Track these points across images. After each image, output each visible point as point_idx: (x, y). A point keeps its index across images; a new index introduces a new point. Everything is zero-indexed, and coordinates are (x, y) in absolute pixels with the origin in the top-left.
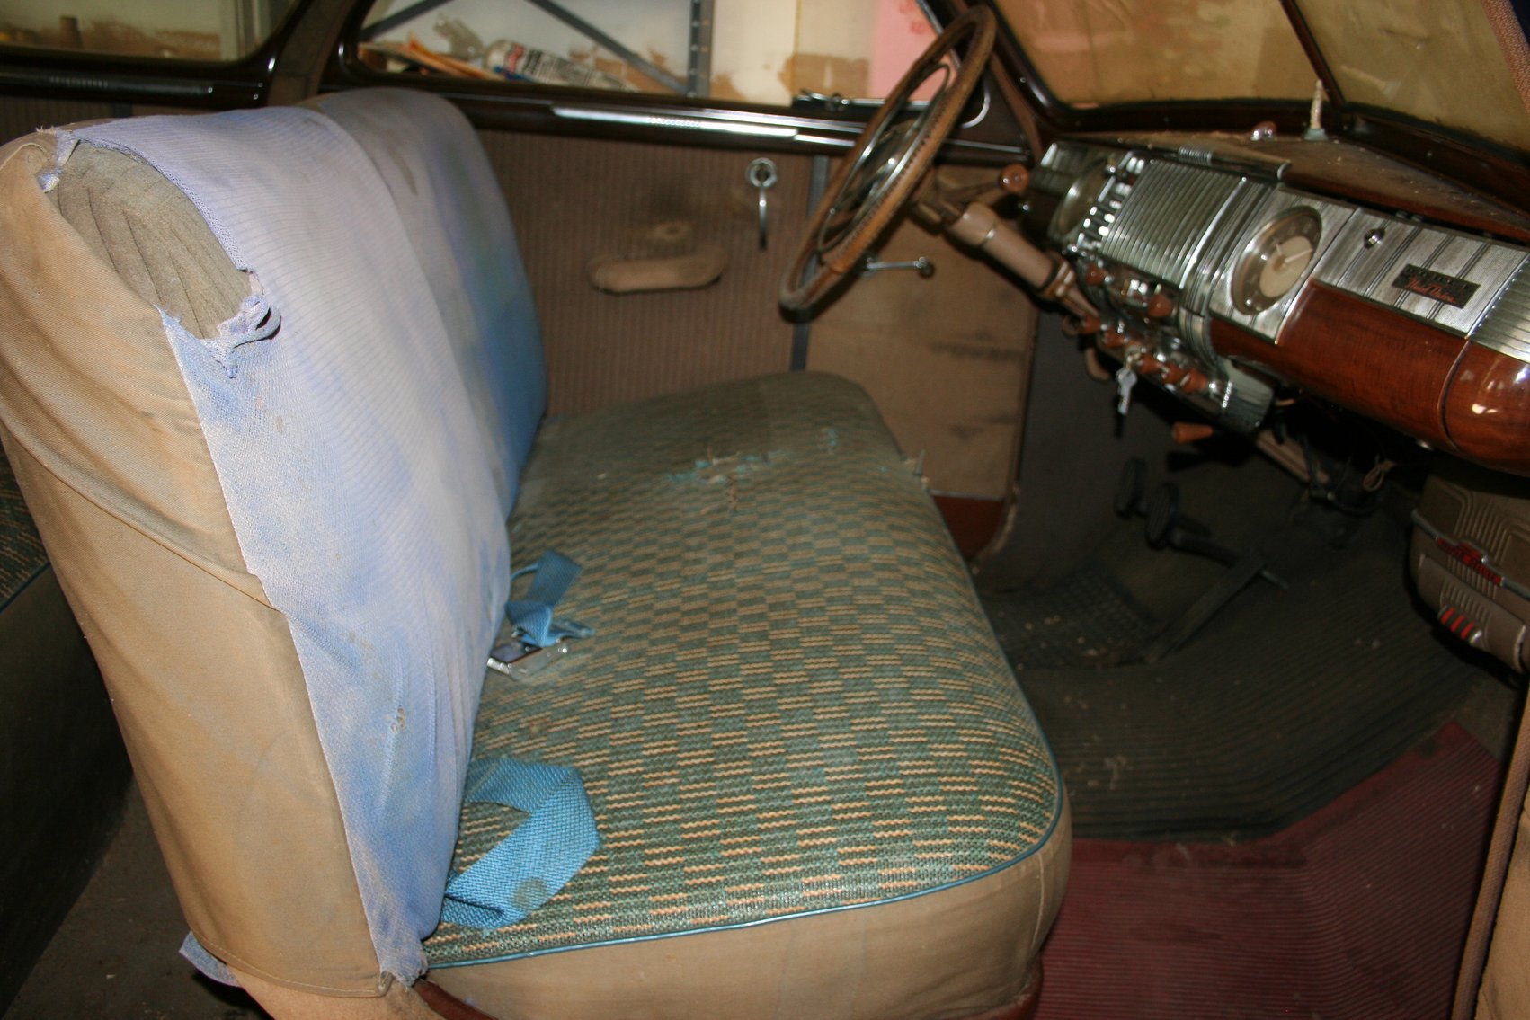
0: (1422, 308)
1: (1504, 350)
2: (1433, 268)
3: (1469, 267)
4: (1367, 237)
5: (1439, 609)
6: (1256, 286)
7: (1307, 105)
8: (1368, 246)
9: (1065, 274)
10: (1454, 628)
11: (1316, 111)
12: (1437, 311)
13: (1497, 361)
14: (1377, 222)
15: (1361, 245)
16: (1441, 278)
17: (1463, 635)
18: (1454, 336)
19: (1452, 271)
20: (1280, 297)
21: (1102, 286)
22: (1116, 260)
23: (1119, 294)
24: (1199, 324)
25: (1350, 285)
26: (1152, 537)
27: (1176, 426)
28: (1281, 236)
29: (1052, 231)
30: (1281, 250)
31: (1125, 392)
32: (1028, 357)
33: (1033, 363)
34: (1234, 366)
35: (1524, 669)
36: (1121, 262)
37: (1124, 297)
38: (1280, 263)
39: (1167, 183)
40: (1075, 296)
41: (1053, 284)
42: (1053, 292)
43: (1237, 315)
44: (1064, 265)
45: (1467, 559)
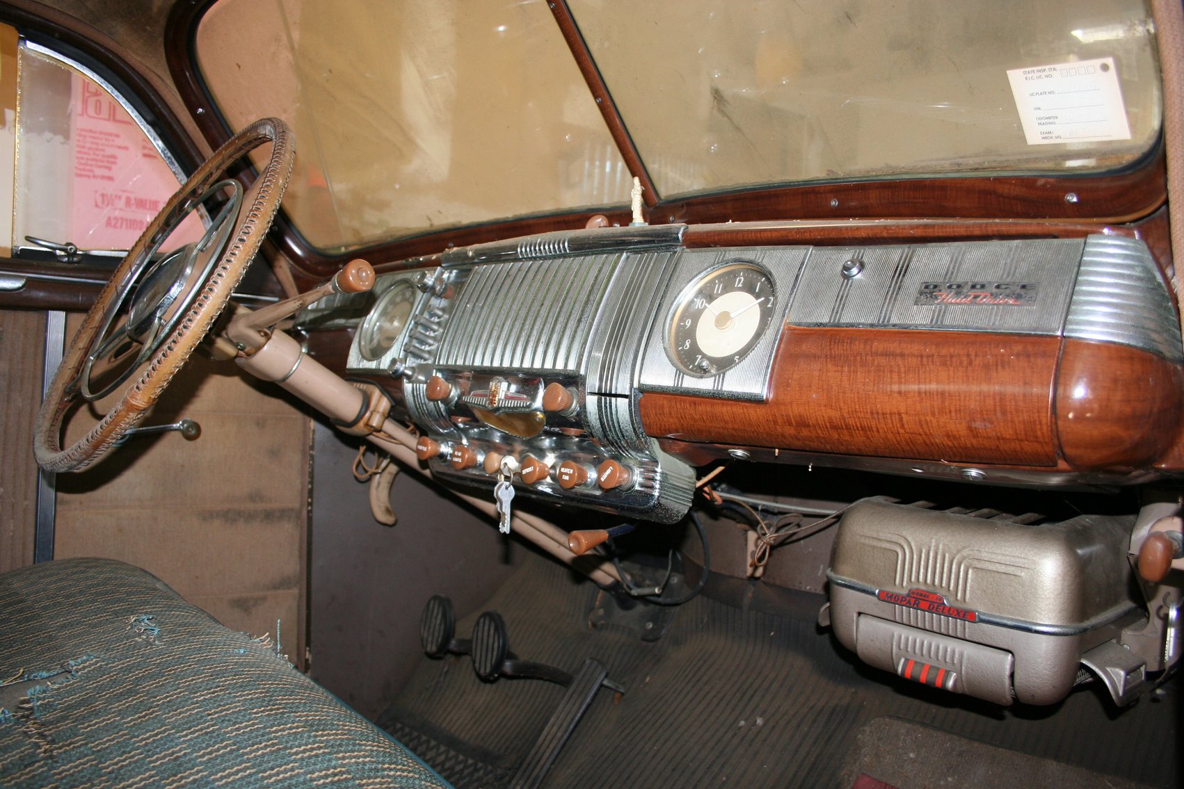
0: (969, 315)
2: (963, 279)
3: (1011, 268)
4: (847, 270)
5: (894, 665)
8: (850, 277)
9: (377, 402)
10: (921, 678)
11: (638, 206)
16: (980, 286)
17: (936, 682)
18: (1042, 334)
20: (743, 353)
21: (446, 401)
22: (464, 368)
23: (484, 401)
24: (622, 407)
25: (847, 318)
26: (482, 672)
27: (574, 533)
28: (708, 294)
29: (354, 361)
30: (713, 310)
31: (506, 509)
32: (305, 513)
33: (310, 519)
34: (664, 450)
35: (1016, 699)
36: (473, 369)
37: (492, 402)
38: (723, 319)
39: (509, 281)
40: (390, 427)
41: (368, 415)
42: (367, 425)
43: (690, 383)
44: (376, 393)
45: (923, 604)
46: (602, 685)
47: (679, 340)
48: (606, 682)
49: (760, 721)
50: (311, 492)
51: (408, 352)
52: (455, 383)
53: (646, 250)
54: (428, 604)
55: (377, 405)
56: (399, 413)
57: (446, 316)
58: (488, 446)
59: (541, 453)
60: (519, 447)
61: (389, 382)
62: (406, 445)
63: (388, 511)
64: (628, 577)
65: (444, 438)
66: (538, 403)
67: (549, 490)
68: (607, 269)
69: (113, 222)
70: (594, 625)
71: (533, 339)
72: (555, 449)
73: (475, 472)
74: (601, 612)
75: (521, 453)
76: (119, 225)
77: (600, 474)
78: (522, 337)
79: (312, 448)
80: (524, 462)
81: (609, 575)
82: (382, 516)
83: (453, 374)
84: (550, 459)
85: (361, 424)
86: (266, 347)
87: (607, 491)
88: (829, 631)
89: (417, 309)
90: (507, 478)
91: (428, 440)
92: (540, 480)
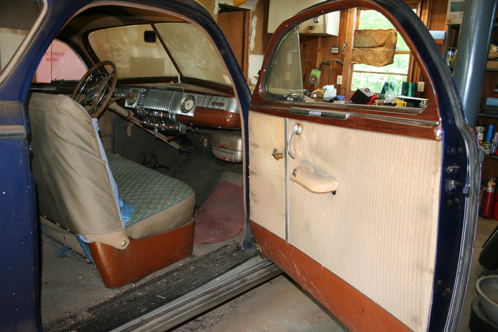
0: (216, 107)
1: (230, 111)
2: (217, 102)
3: (222, 101)
4: (204, 99)
5: (219, 158)
6: (185, 109)
7: (177, 77)
8: (204, 100)
9: (132, 113)
10: (223, 159)
11: (179, 78)
12: (219, 107)
13: (229, 113)
14: (205, 96)
15: (203, 100)
16: (218, 103)
17: (225, 160)
18: (223, 110)
19: (220, 102)
20: (191, 110)
21: (145, 114)
22: (148, 109)
23: (152, 115)
24: (174, 117)
25: (204, 106)
26: (152, 166)
27: (168, 137)
28: (186, 100)
29: (126, 105)
30: (187, 102)
31: (156, 133)
32: (112, 135)
33: (113, 136)
34: (181, 123)
35: (236, 162)
36: (150, 109)
37: (154, 115)
38: (188, 104)
39: (156, 93)
40: (134, 118)
41: (130, 116)
42: (130, 118)
43: (183, 114)
44: (131, 112)
45: (223, 148)
46: (176, 168)
47: (182, 107)
48: (177, 168)
49: (204, 172)
50: (114, 131)
51: (138, 104)
52: (147, 111)
53: (178, 91)
54: (140, 154)
55: (131, 114)
56: (136, 115)
57: (145, 98)
58: (153, 122)
59: (162, 124)
60: (158, 122)
61: (134, 110)
62: (137, 122)
63: (131, 134)
64: (182, 148)
65: (145, 121)
66: (161, 115)
67: (164, 130)
68: (172, 94)
69: (48, 60)
70: (176, 158)
71: (160, 105)
72: (164, 123)
73: (151, 127)
74: (177, 155)
75: (159, 123)
76: (49, 60)
77: (171, 127)
78: (158, 104)
79: (114, 121)
80: (159, 125)
81: (179, 147)
82: (129, 135)
83: (146, 109)
84: (164, 125)
85: (129, 118)
86: (111, 105)
87: (172, 130)
88: (212, 153)
89: (139, 96)
90: (156, 128)
91: (142, 121)
92: (162, 128)
